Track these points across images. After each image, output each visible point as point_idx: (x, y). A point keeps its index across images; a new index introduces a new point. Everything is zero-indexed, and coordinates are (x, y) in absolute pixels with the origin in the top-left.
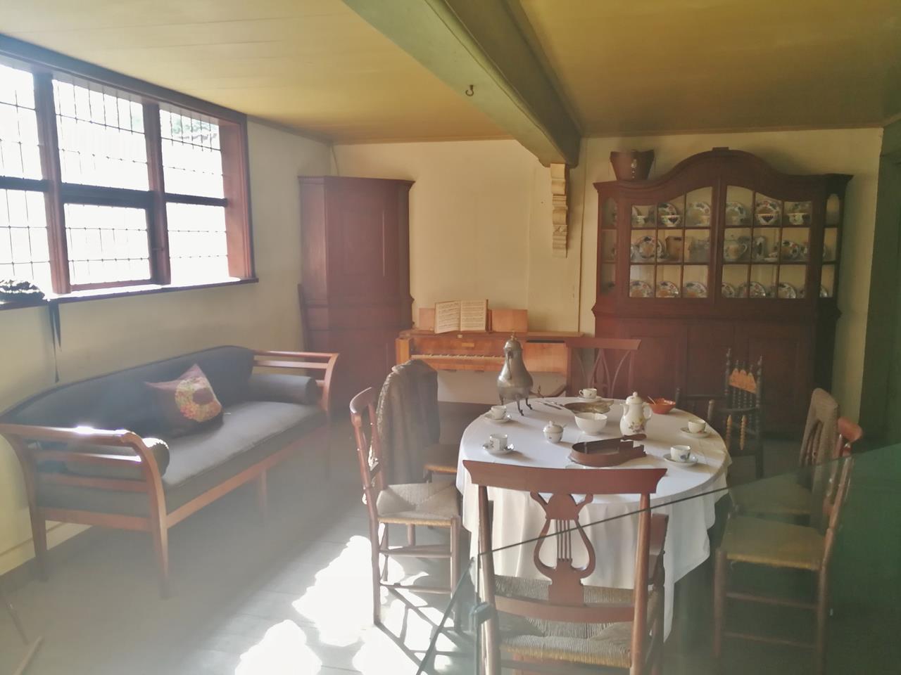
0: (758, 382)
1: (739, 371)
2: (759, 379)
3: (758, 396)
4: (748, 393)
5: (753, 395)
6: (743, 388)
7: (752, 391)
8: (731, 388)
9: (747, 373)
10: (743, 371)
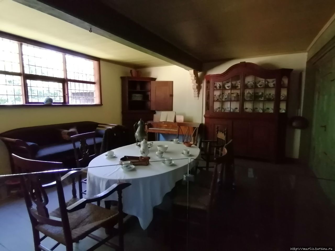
0: (225, 136)
1: (220, 132)
2: (225, 135)
3: (225, 141)
4: (222, 140)
5: (224, 140)
6: (221, 138)
7: (224, 139)
8: (218, 138)
9: (222, 133)
10: (221, 132)
